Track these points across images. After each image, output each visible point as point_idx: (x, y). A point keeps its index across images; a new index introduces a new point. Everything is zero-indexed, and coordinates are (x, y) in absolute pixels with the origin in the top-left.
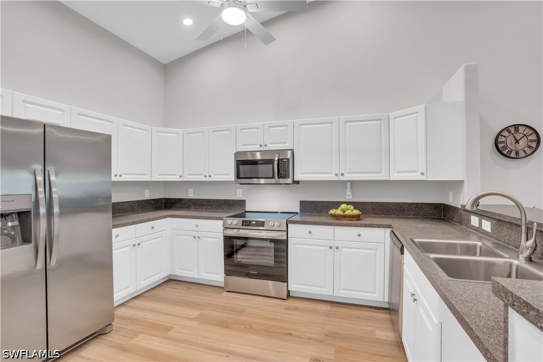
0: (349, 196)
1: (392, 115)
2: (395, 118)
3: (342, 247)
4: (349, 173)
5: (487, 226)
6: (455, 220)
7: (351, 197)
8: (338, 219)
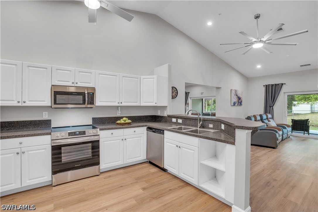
0: (119, 114)
1: (142, 77)
2: (143, 79)
3: (127, 139)
4: (124, 102)
5: (180, 121)
6: (162, 121)
7: (120, 114)
8: (122, 125)
